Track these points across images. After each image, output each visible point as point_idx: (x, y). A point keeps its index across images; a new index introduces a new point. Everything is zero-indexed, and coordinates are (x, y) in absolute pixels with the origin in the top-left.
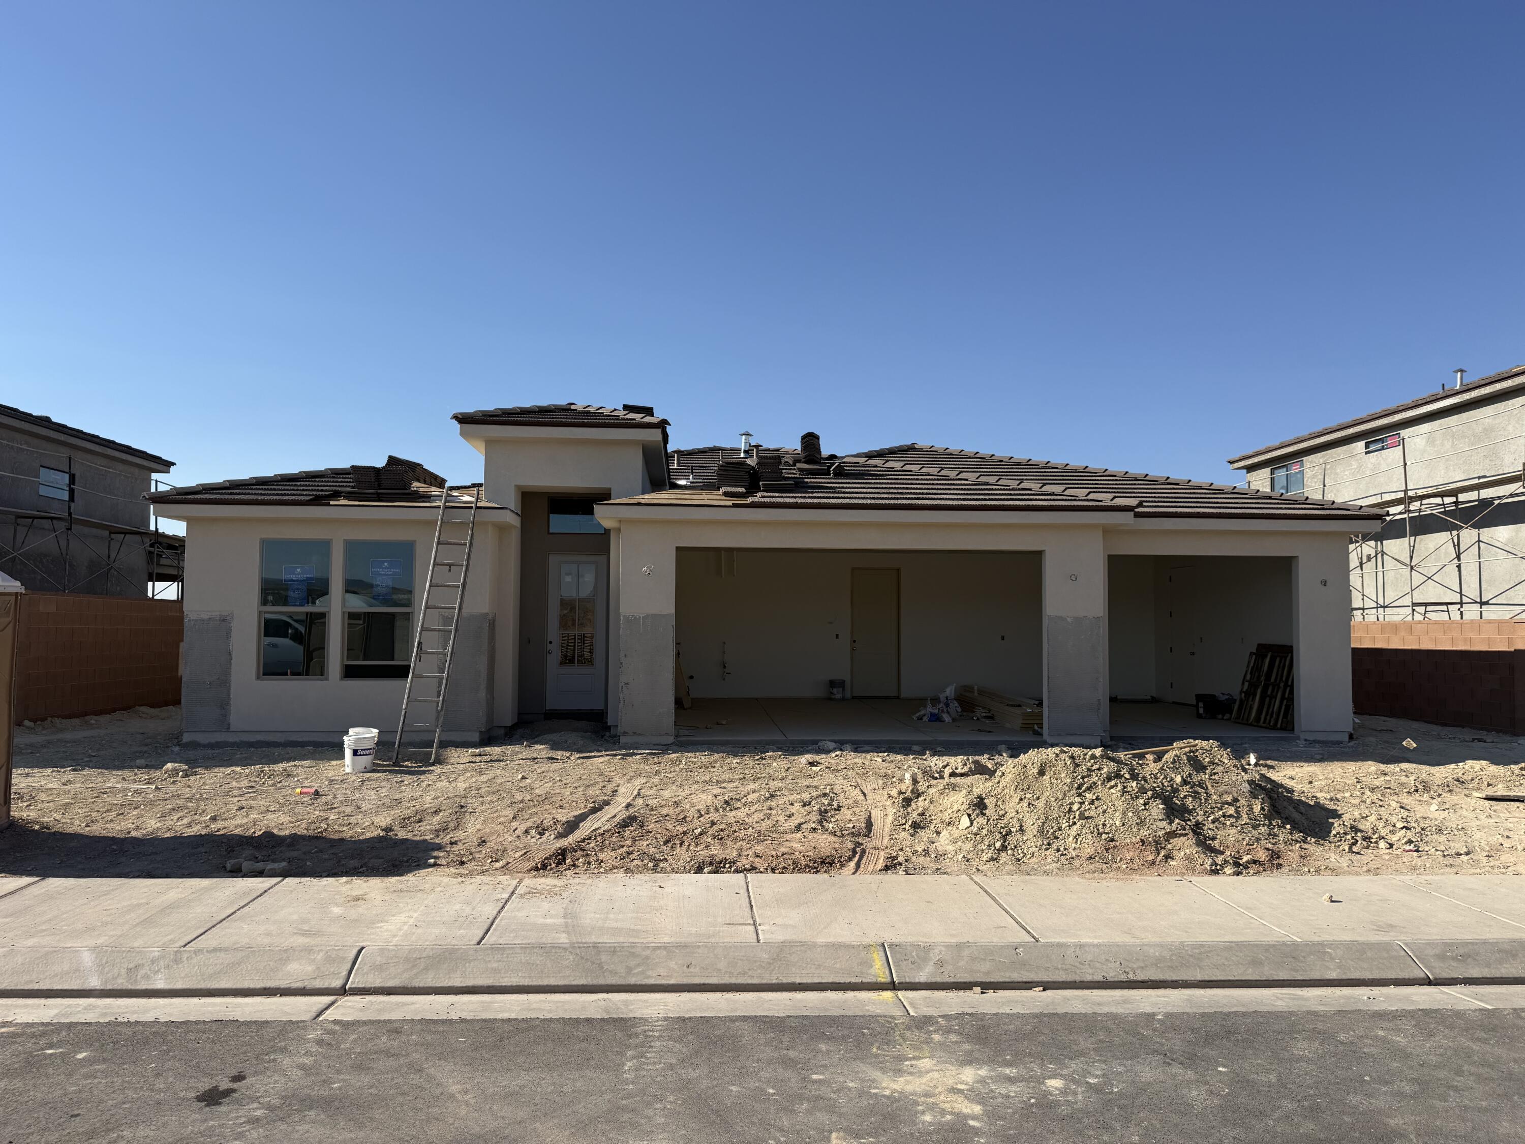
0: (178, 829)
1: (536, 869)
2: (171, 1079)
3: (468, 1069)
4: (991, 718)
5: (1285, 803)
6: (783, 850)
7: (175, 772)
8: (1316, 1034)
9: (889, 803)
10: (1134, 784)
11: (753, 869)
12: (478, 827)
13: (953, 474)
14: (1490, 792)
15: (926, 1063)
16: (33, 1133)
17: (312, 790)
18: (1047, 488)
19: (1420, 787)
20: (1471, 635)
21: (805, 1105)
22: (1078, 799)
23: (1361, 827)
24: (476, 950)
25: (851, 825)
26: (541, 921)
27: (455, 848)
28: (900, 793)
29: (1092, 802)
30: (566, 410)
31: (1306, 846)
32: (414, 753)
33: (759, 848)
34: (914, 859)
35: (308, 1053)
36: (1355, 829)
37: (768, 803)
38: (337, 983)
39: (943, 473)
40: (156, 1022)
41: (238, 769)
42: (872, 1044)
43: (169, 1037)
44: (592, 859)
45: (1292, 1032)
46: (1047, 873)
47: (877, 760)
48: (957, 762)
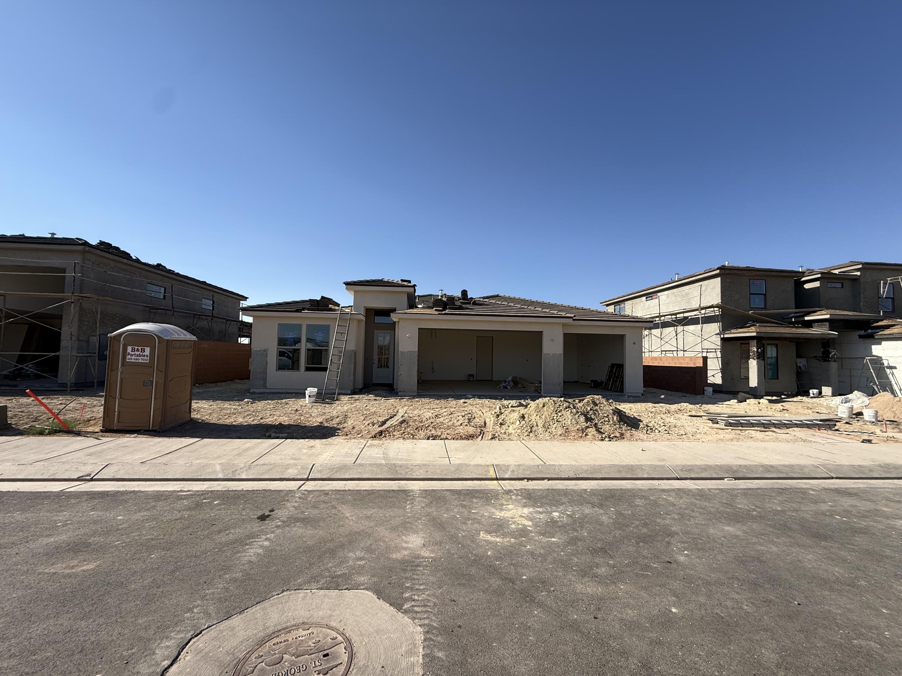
0: (249, 422)
1: (372, 437)
2: (248, 511)
3: (352, 508)
4: (524, 387)
5: (624, 417)
6: (457, 432)
7: (248, 402)
8: (642, 497)
9: (492, 416)
10: (575, 410)
11: (447, 438)
12: (352, 422)
13: (512, 304)
14: (690, 414)
15: (511, 507)
16: (198, 531)
17: (295, 409)
18: (544, 310)
19: (667, 412)
20: (682, 361)
21: (470, 522)
22: (556, 415)
23: (649, 425)
24: (353, 465)
25: (479, 424)
26: (375, 455)
27: (344, 430)
28: (495, 413)
29: (560, 416)
30: (381, 281)
31: (632, 431)
32: (329, 397)
33: (448, 432)
34: (501, 435)
35: (296, 502)
36: (647, 426)
37: (450, 416)
38: (305, 477)
39: (509, 304)
40: (242, 490)
41: (270, 401)
42: (492, 499)
43: (247, 496)
44: (391, 434)
45: (634, 496)
46: (546, 440)
47: (486, 401)
48: (513, 402)
